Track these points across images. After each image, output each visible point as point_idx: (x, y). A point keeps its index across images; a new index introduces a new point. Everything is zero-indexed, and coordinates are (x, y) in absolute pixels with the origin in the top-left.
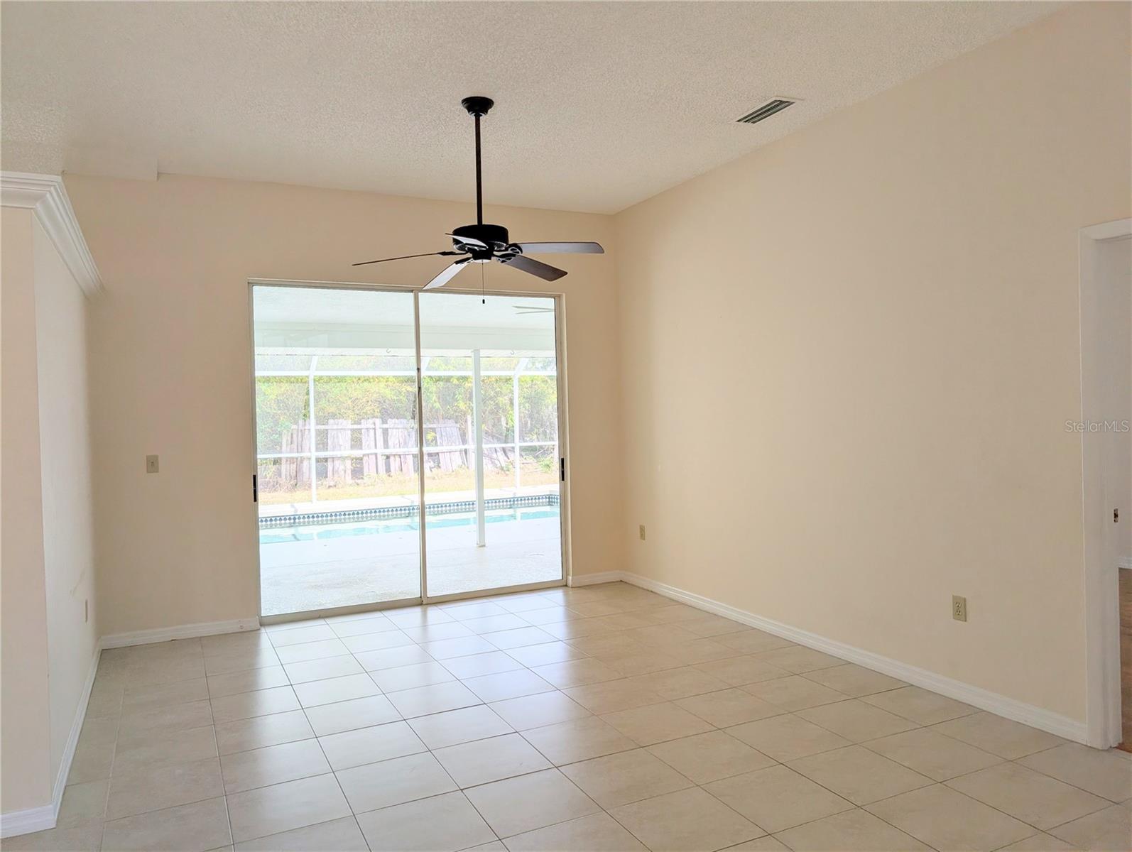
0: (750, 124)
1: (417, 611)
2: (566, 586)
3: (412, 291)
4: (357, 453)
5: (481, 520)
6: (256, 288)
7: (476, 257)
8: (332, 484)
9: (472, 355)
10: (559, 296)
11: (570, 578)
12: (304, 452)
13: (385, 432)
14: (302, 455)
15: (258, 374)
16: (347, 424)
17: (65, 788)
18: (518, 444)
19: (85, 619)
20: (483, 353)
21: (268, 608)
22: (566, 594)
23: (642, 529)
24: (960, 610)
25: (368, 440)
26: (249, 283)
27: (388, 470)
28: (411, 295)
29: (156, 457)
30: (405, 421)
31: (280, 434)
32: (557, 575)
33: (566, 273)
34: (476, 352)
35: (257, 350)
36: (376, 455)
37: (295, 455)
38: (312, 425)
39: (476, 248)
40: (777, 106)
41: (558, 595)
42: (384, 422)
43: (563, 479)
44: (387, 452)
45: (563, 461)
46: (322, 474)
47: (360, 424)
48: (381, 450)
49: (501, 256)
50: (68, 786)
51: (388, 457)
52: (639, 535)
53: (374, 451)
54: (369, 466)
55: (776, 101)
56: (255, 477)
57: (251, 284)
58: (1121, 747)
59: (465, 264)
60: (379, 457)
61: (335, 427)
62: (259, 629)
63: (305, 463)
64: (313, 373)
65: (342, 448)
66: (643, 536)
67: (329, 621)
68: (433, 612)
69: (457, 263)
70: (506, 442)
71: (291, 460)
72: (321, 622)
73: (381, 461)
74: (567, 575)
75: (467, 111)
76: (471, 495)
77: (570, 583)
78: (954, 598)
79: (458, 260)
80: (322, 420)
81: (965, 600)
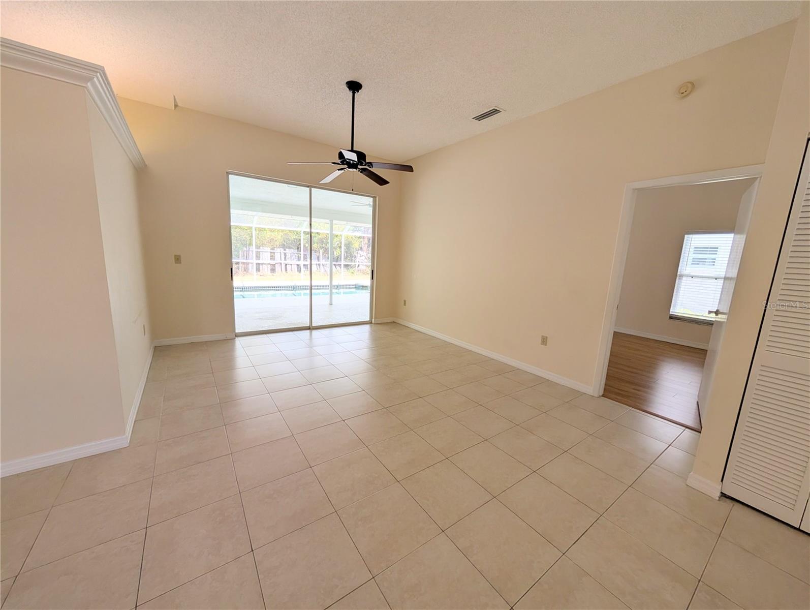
0: (477, 121)
1: (308, 331)
2: (371, 323)
3: (308, 187)
4: (273, 262)
5: (331, 293)
6: (230, 175)
7: (349, 167)
8: (262, 274)
9: (329, 222)
10: (375, 197)
11: (373, 320)
12: (248, 259)
13: (285, 254)
14: (248, 261)
15: (232, 224)
16: (269, 249)
17: (135, 422)
18: (343, 263)
19: (143, 334)
20: (334, 222)
21: (238, 330)
22: (371, 327)
23: (405, 301)
24: (544, 341)
25: (277, 256)
26: (227, 173)
27: (286, 270)
28: (308, 189)
29: (180, 256)
30: (292, 250)
31: (239, 252)
32: (368, 319)
33: (388, 183)
34: (331, 221)
35: (232, 211)
36: (281, 263)
37: (245, 261)
38: (253, 248)
39: (351, 162)
40: (495, 112)
41: (367, 327)
42: (285, 250)
43: (372, 279)
44: (286, 262)
45: (373, 271)
46: (258, 270)
47: (274, 250)
48: (283, 262)
49: (362, 169)
50: (137, 421)
51: (286, 265)
52: (403, 304)
53: (280, 262)
54: (277, 267)
55: (494, 109)
56: (232, 269)
57: (228, 173)
58: (603, 396)
59: (343, 171)
60: (282, 264)
61: (263, 250)
62: (235, 339)
63: (250, 265)
64: (254, 225)
65: (265, 258)
66: (405, 304)
67: (269, 335)
68: (314, 332)
69: (339, 170)
70: (337, 262)
71: (243, 263)
72: (265, 335)
73: (283, 266)
74: (372, 318)
75: (348, 89)
76: (328, 283)
77: (373, 322)
78: (542, 336)
79: (341, 168)
80: (258, 247)
81: (547, 337)
